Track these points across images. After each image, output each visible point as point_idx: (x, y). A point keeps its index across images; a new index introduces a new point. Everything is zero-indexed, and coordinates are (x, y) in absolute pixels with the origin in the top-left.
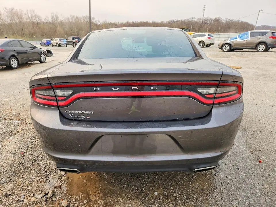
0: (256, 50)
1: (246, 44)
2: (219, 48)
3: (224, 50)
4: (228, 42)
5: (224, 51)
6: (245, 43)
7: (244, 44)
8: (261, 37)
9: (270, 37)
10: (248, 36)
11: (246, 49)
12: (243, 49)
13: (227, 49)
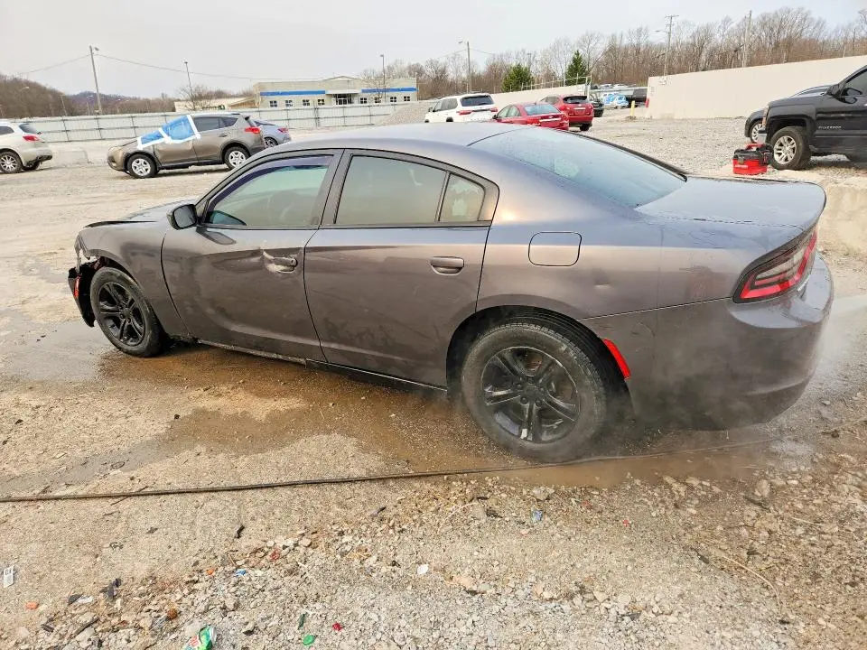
0: (224, 166)
1: (195, 150)
2: (115, 168)
3: (137, 172)
4: (141, 147)
5: (136, 177)
6: (190, 148)
7: (189, 152)
8: (225, 130)
9: (247, 130)
10: (191, 131)
11: (198, 164)
12: (186, 166)
13: (147, 170)
